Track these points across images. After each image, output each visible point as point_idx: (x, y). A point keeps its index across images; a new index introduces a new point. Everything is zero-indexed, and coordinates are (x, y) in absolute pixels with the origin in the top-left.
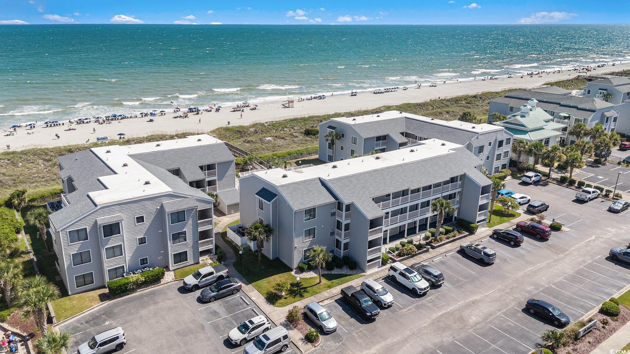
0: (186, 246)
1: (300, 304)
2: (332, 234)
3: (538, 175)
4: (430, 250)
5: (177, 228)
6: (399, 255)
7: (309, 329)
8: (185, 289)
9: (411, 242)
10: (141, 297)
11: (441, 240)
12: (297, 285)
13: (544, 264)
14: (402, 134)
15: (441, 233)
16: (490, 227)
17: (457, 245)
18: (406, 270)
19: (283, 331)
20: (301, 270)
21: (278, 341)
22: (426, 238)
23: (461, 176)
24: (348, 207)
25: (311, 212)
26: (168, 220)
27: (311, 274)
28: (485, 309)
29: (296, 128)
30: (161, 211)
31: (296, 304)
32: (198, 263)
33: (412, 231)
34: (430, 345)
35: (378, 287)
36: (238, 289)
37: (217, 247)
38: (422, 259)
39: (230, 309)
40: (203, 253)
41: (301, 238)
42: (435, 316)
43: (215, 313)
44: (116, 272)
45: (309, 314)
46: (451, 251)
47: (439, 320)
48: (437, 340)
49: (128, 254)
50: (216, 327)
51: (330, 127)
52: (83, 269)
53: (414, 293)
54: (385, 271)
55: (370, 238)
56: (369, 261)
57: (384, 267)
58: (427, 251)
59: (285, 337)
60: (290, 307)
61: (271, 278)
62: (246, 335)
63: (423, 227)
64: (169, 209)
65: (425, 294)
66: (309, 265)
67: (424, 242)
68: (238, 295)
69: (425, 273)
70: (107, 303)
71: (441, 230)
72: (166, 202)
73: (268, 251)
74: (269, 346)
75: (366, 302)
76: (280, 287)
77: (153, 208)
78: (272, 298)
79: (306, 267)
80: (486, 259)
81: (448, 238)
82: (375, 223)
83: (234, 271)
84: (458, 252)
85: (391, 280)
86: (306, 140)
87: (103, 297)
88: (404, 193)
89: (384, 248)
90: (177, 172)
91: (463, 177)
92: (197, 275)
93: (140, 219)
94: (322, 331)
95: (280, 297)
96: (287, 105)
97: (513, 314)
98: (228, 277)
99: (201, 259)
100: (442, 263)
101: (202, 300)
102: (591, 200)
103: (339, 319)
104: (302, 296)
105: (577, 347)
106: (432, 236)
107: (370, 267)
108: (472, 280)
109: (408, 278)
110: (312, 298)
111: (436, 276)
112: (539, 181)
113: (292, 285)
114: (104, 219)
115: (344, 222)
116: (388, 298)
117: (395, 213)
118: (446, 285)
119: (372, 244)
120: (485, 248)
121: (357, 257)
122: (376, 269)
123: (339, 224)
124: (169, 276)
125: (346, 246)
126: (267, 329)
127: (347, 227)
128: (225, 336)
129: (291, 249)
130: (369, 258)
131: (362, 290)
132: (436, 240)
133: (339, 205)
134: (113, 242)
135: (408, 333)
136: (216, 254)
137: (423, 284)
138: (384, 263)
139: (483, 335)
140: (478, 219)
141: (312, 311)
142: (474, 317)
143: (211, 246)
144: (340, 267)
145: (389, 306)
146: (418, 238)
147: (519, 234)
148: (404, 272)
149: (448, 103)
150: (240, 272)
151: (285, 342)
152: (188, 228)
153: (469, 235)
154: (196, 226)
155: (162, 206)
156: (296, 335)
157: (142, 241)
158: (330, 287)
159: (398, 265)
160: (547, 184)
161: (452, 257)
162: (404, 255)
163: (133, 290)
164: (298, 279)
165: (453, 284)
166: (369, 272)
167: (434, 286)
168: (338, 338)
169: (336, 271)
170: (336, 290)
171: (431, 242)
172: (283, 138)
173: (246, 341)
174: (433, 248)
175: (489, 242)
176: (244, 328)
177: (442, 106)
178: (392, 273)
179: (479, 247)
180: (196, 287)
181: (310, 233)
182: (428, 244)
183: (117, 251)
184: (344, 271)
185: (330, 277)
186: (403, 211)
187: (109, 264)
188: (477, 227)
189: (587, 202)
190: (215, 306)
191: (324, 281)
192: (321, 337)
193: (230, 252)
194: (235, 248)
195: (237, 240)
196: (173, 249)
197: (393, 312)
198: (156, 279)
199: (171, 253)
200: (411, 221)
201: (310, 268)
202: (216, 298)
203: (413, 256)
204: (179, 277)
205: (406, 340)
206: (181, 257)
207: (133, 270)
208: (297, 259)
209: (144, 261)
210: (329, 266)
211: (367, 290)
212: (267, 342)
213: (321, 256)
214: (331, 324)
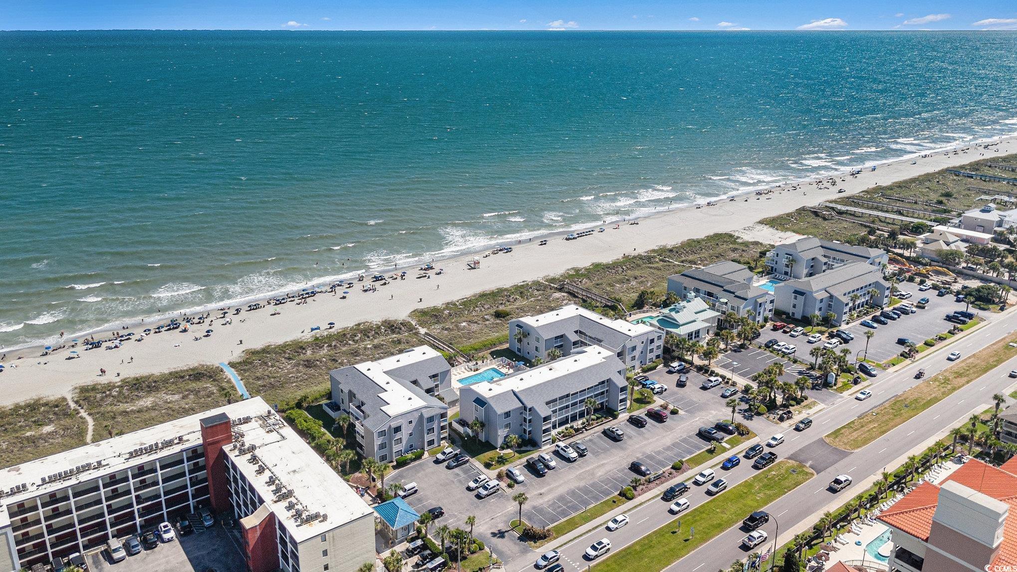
0: (433, 436)
1: (504, 468)
2: (521, 425)
3: (682, 365)
4: (585, 432)
5: (430, 426)
6: (564, 436)
7: (509, 481)
8: (437, 462)
9: (572, 427)
10: (414, 467)
11: (592, 424)
12: (501, 457)
13: (654, 439)
14: (576, 332)
15: (593, 420)
16: (629, 413)
17: (600, 429)
18: (566, 447)
19: (497, 482)
20: (502, 448)
21: (495, 486)
22: (583, 423)
23: (607, 380)
24: (530, 410)
25: (507, 414)
26: (425, 421)
27: (509, 451)
28: (608, 468)
29: (486, 307)
30: (421, 416)
31: (501, 468)
32: (440, 446)
33: (574, 418)
34: (573, 487)
35: (547, 457)
36: (467, 461)
37: (449, 435)
38: (578, 439)
39: (466, 472)
40: (443, 439)
41: (502, 430)
42: (578, 473)
43: (458, 475)
44: (399, 453)
45: (509, 473)
46: (598, 432)
47: (580, 475)
48: (577, 485)
49: (404, 442)
50: (460, 481)
51: (518, 326)
52: (384, 452)
53: (569, 460)
54: (553, 447)
55: (544, 428)
56: (543, 442)
57: (553, 445)
58: (582, 432)
59: (498, 485)
60: (498, 470)
61: (486, 454)
62: (477, 485)
63: (582, 415)
64: (426, 416)
65: (575, 460)
66: (507, 445)
67: (581, 426)
68: (468, 464)
69: (576, 447)
70: (397, 471)
71: (593, 417)
72: (423, 411)
73: (482, 437)
74: (490, 489)
75: (540, 466)
76: (492, 459)
77: (417, 415)
78: (488, 466)
79: (505, 447)
80: (617, 437)
81: (597, 423)
82: (546, 419)
83: (463, 451)
84: (602, 433)
85: (556, 453)
86: (497, 324)
87: (395, 468)
88: (568, 396)
89: (554, 432)
90: (415, 382)
91: (609, 380)
92: (444, 453)
93: (411, 422)
94: (516, 482)
95: (492, 465)
96: (473, 266)
97: (623, 470)
98: (460, 454)
99: (441, 442)
100: (590, 440)
101: (448, 467)
102: (712, 387)
103: (525, 475)
104: (504, 464)
105: (649, 486)
106: (587, 421)
107: (545, 445)
108: (605, 450)
109: (565, 451)
110: (510, 465)
111: (582, 450)
112: (683, 369)
113: (498, 458)
114: (394, 424)
115: (528, 418)
116: (553, 464)
117: (561, 409)
118: (589, 455)
119: (545, 431)
120: (617, 430)
121: (537, 439)
122: (548, 446)
123: (525, 420)
124: (426, 455)
125: (530, 432)
126: (488, 481)
127: (530, 421)
128: (467, 486)
129: (496, 435)
130: (543, 440)
131: (539, 459)
132: (589, 425)
133: (525, 408)
134: (398, 436)
135: (562, 482)
136: (449, 439)
137: (575, 455)
138: (553, 442)
139: (602, 482)
140: (619, 409)
141: (510, 471)
142: (600, 473)
143: (446, 435)
144: (526, 446)
145: (554, 468)
146: (578, 424)
147: (646, 418)
148: (564, 448)
149: (640, 262)
150: (466, 450)
151: (498, 487)
152: (435, 426)
153: (613, 419)
154: (439, 423)
155: (421, 414)
156: (503, 485)
157: (411, 435)
158: (520, 458)
159: (562, 444)
160: (689, 372)
161: (598, 436)
162: (566, 436)
163: (409, 463)
164: (502, 454)
165: (593, 454)
166: (544, 448)
167: (581, 455)
168: (525, 485)
169: (524, 449)
170: (524, 460)
171: (585, 426)
172: (476, 322)
173: (477, 488)
174: (586, 430)
175: (625, 424)
176: (476, 481)
177: (633, 267)
178: (557, 448)
179: (614, 430)
180: (444, 460)
181: (507, 426)
182: (584, 427)
183: (399, 441)
184: (529, 448)
185: (520, 452)
186: (567, 407)
187: (396, 448)
188: (619, 413)
189: (709, 388)
190: (456, 470)
191: (517, 455)
192: (515, 485)
193: (456, 437)
194: (459, 434)
195: (461, 429)
196: (427, 438)
197: (555, 471)
198: (419, 457)
199: (426, 441)
200: (572, 413)
201: (508, 447)
202: (456, 466)
203: (572, 437)
204: (432, 454)
205: (560, 485)
206: (431, 443)
207: (407, 452)
208: (500, 441)
209: (411, 446)
210: (519, 446)
211: (541, 459)
212: (489, 487)
213: (515, 440)
214: (521, 478)
